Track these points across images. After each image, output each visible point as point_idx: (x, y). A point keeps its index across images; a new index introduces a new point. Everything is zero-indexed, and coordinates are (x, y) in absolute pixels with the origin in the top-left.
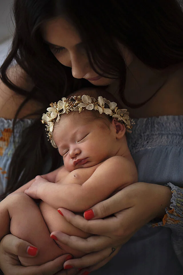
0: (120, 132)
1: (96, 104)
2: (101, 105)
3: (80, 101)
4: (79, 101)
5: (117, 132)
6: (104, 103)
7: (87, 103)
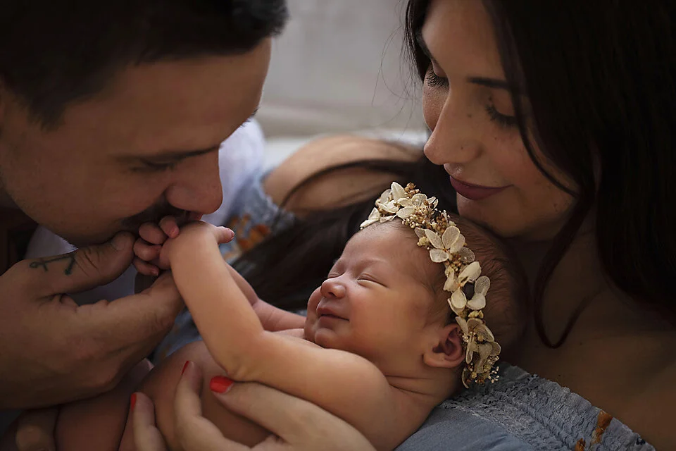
0: (442, 355)
1: (456, 265)
2: (462, 275)
3: (441, 229)
4: (439, 228)
5: (438, 350)
6: (468, 279)
7: (447, 248)
